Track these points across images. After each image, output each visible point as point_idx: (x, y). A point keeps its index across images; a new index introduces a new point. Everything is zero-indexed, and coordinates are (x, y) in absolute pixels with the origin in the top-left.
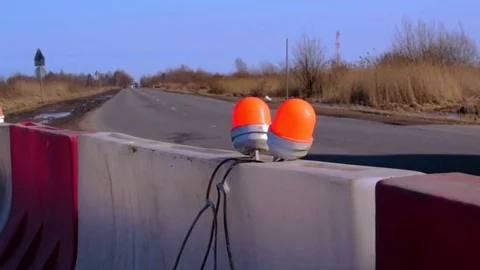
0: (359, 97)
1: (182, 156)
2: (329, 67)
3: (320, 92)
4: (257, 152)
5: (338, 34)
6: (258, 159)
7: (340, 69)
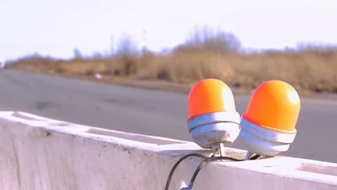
0: (163, 75)
1: (115, 145)
2: (140, 54)
3: (135, 72)
4: (222, 145)
5: (145, 32)
6: (224, 155)
7: (148, 56)
